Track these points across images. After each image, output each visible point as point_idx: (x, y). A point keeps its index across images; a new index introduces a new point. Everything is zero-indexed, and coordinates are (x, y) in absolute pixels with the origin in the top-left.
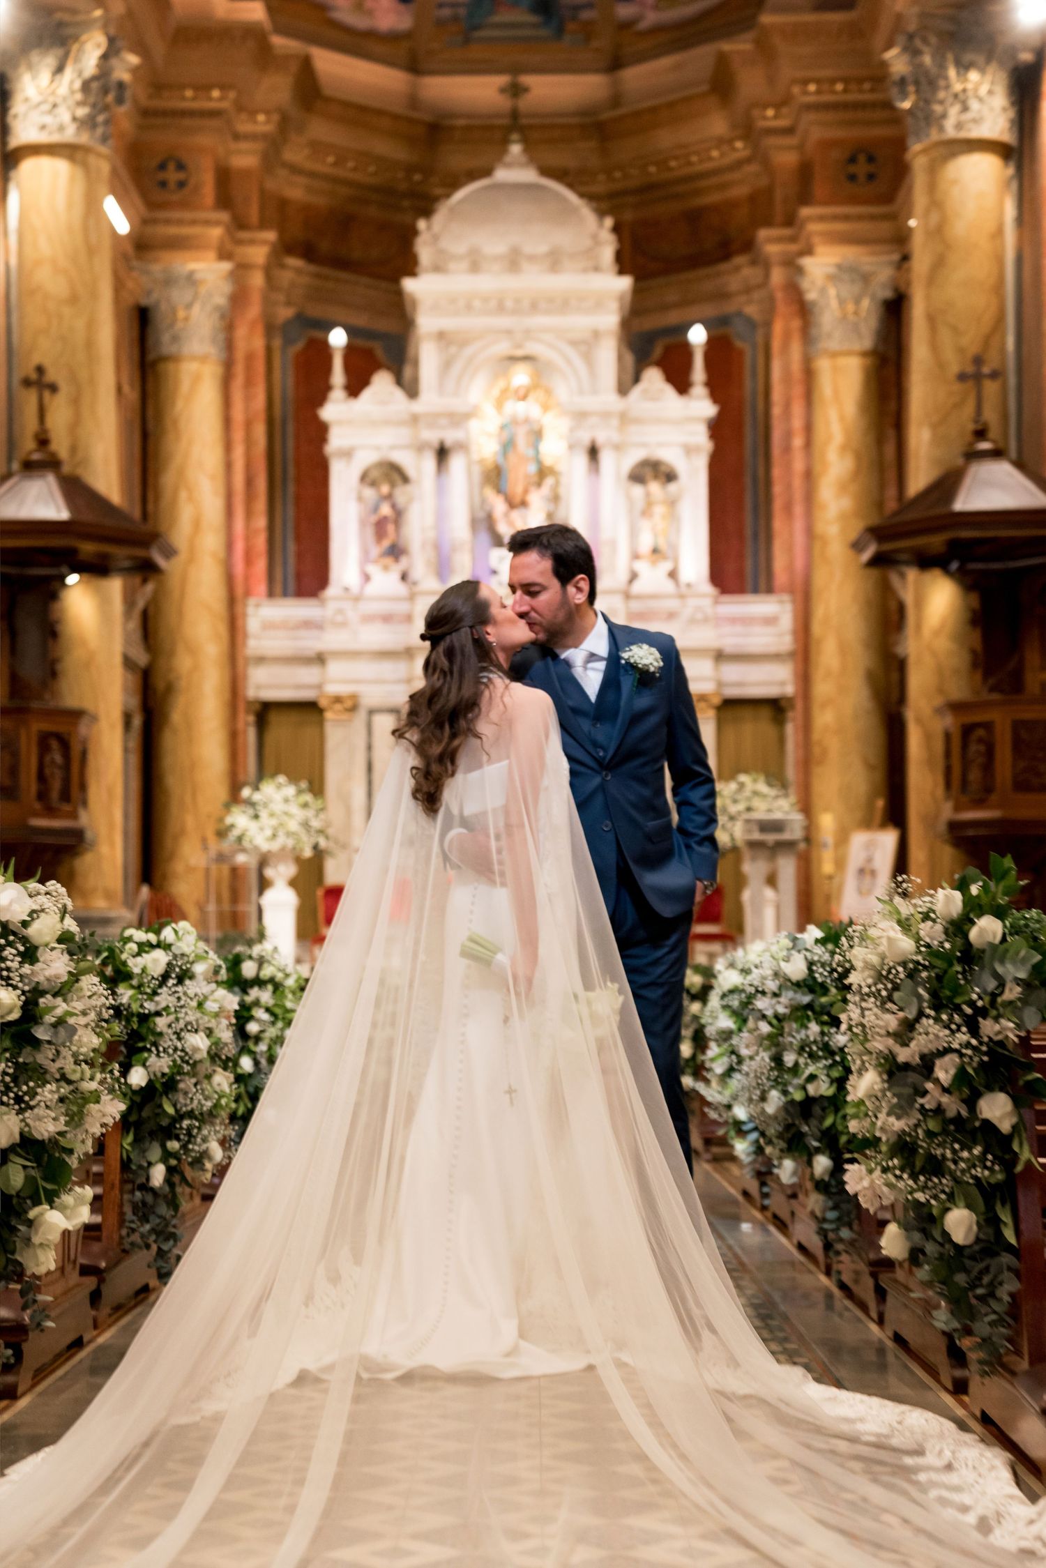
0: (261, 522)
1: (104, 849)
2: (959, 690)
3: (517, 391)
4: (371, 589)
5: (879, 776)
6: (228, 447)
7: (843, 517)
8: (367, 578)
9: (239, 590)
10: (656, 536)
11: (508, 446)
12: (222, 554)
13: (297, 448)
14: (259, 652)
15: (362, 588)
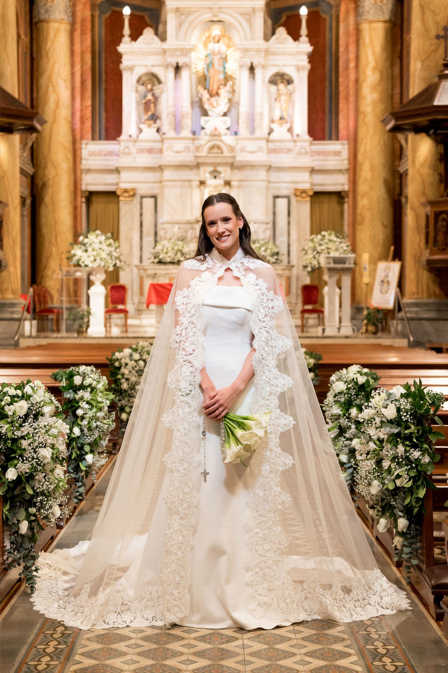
0: (89, 102)
1: (11, 269)
2: (432, 195)
3: (214, 38)
4: (142, 136)
5: (389, 231)
6: (73, 65)
7: (373, 103)
8: (141, 131)
9: (78, 137)
10: (282, 111)
11: (210, 65)
12: (69, 118)
13: (106, 65)
14: (88, 167)
15: (138, 137)
